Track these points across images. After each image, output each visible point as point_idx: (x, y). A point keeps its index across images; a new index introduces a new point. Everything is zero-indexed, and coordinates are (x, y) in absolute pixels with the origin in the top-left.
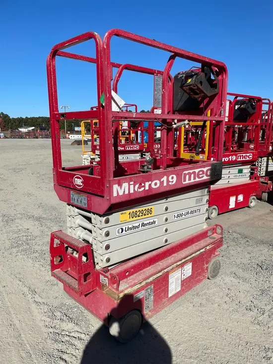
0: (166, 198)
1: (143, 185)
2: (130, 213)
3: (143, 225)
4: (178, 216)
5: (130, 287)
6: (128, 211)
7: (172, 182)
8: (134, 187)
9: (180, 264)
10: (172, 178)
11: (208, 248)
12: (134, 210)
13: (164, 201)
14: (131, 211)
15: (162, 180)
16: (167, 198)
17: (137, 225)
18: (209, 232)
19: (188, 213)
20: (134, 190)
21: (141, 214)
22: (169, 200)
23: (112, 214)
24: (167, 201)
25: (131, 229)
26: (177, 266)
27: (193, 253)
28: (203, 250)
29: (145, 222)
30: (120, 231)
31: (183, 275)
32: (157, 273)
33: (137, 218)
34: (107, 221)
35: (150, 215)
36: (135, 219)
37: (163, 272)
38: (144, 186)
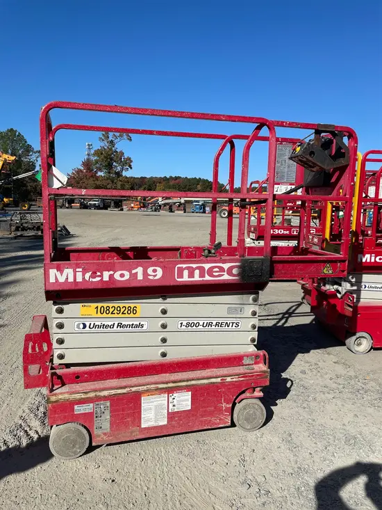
0: (161, 297)
1: (98, 274)
2: (97, 307)
3: (120, 325)
4: (188, 325)
5: (67, 392)
6: (95, 305)
7: (155, 276)
8: (84, 275)
9: (163, 388)
10: (155, 271)
11: (229, 379)
12: (105, 305)
13: (160, 300)
14: (100, 305)
15: (134, 271)
16: (164, 298)
17: (110, 323)
18: (245, 358)
19: (210, 324)
20: (84, 278)
21: (116, 311)
22: (169, 300)
23: (68, 303)
24: (165, 301)
25: (99, 327)
26: (157, 389)
27: (193, 380)
28: (219, 380)
29: (123, 323)
30: (82, 326)
31: (171, 405)
32: (117, 389)
33: (110, 315)
34: (60, 311)
35: (132, 315)
36: (105, 315)
37: (128, 389)
38: (101, 276)
